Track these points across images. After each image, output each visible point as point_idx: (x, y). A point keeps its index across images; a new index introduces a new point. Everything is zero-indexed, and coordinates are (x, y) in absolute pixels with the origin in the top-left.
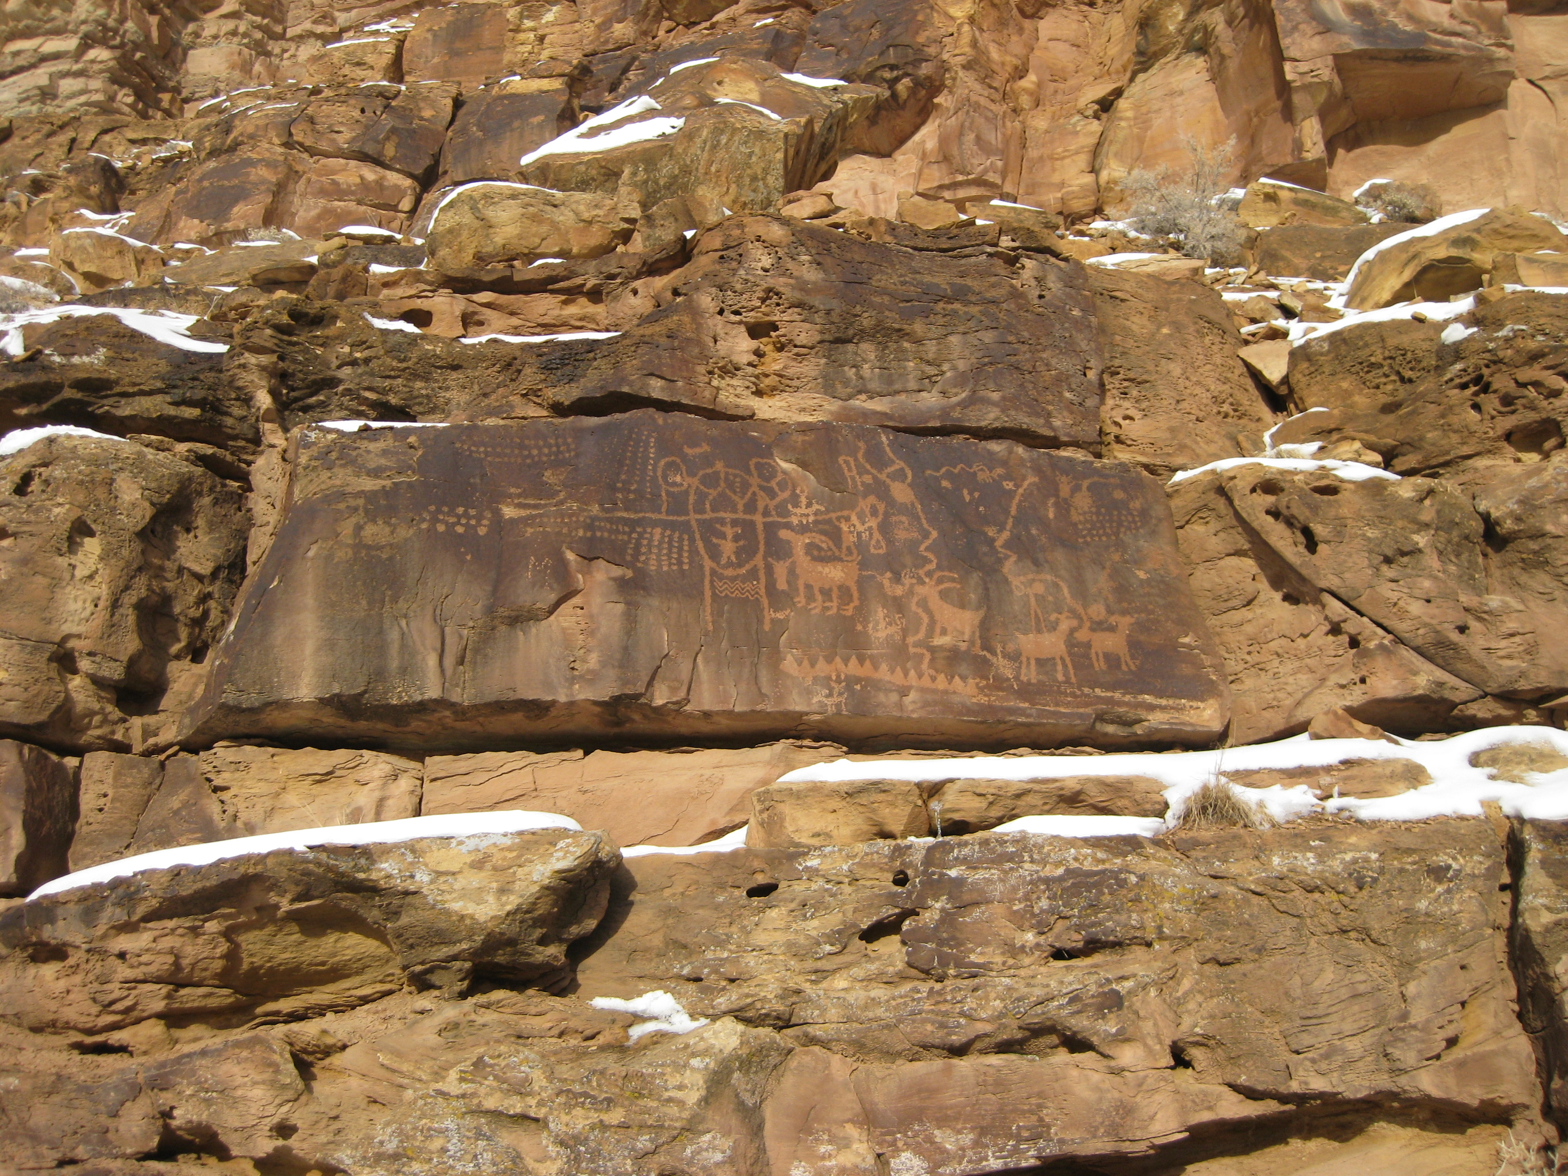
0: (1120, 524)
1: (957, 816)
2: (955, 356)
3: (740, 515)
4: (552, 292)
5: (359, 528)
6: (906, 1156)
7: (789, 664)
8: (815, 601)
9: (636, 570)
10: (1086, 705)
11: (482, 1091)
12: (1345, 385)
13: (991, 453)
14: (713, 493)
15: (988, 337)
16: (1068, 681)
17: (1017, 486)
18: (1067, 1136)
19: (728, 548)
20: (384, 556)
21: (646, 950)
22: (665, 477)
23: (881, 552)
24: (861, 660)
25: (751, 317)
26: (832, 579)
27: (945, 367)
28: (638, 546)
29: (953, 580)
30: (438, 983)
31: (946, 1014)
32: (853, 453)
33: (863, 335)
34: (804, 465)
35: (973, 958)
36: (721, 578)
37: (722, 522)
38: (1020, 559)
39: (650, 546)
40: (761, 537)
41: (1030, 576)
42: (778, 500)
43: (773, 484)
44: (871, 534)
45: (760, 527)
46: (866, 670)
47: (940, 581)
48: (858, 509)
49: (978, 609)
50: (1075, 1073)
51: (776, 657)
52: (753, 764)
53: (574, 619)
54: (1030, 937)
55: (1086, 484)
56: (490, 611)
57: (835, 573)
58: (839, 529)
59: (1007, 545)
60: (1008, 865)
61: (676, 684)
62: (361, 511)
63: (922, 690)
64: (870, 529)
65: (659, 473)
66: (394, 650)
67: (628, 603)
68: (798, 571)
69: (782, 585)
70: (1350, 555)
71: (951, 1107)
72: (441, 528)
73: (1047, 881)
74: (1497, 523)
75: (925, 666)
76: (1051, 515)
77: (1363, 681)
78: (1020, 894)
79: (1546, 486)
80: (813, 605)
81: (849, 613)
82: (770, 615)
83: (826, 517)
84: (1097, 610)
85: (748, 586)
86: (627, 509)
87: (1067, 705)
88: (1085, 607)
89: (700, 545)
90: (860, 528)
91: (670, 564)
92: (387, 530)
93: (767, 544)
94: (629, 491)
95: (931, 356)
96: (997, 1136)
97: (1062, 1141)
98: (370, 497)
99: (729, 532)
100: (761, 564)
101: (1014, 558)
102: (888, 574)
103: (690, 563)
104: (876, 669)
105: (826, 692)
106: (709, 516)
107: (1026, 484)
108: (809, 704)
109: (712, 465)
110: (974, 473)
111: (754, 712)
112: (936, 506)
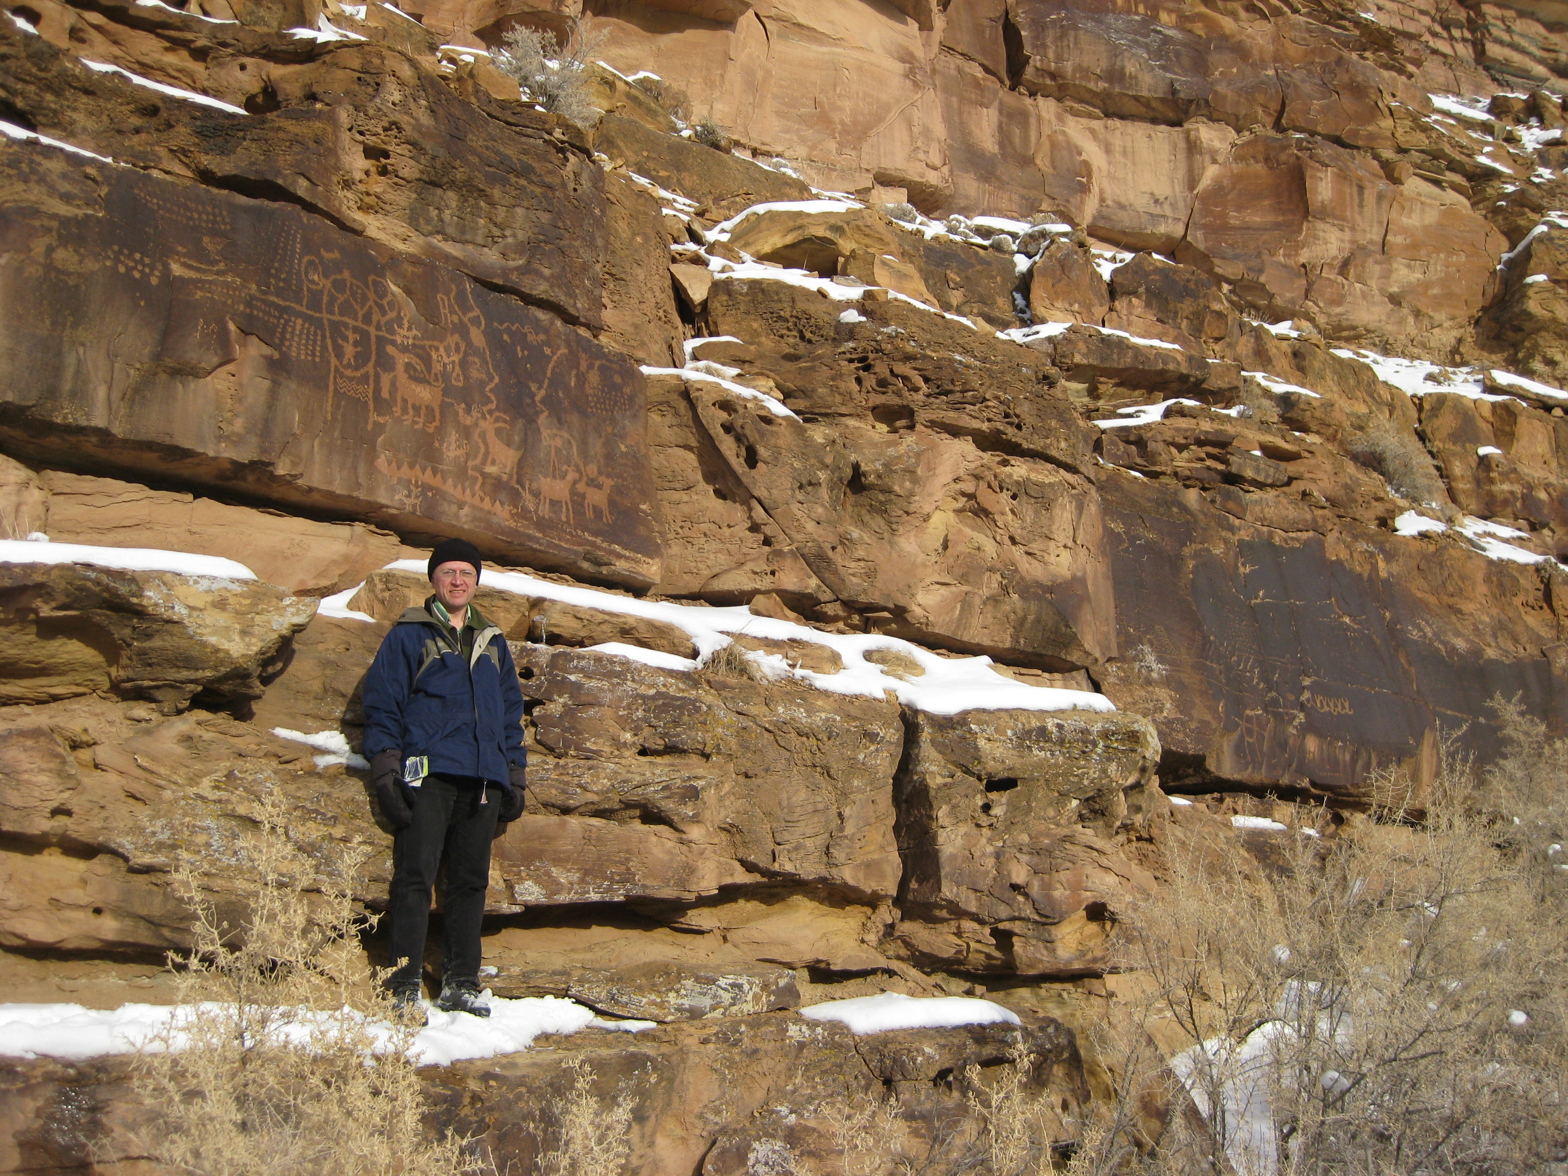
0: (615, 405)
1: (556, 631)
2: (517, 225)
3: (359, 324)
4: (158, 36)
5: (50, 250)
6: (529, 883)
7: (381, 462)
8: (408, 413)
9: (282, 353)
10: (580, 545)
11: (234, 798)
12: (755, 325)
13: (537, 320)
14: (341, 298)
15: (545, 218)
16: (568, 522)
17: (554, 353)
18: (648, 882)
19: (349, 350)
20: (71, 283)
21: (307, 692)
22: (306, 273)
23: (460, 384)
24: (435, 472)
25: (371, 140)
26: (422, 398)
27: (508, 232)
28: (284, 332)
29: (505, 421)
30: (160, 698)
31: (567, 783)
32: (447, 294)
33: (453, 184)
34: (408, 292)
35: (588, 745)
36: (342, 376)
37: (345, 325)
38: (550, 416)
39: (293, 333)
40: (374, 347)
41: (555, 431)
42: (387, 317)
43: (385, 302)
44: (454, 368)
45: (373, 339)
46: (436, 482)
47: (497, 420)
48: (446, 343)
49: (518, 449)
50: (654, 839)
51: (372, 455)
52: (335, 538)
53: (226, 384)
54: (628, 736)
55: (597, 363)
56: (157, 357)
57: (424, 394)
58: (430, 357)
59: (543, 401)
60: (615, 680)
61: (298, 459)
62: (54, 233)
63: (473, 507)
64: (453, 362)
65: (303, 268)
66: (69, 373)
67: (274, 382)
68: (398, 385)
69: (385, 394)
70: (780, 477)
71: (564, 852)
72: (122, 269)
73: (644, 697)
74: (864, 474)
75: (477, 488)
76: (573, 384)
77: (773, 573)
78: (624, 704)
79: (900, 457)
80: (406, 417)
81: (431, 430)
82: (373, 417)
83: (422, 343)
84: (592, 469)
85: (360, 388)
86: (278, 296)
87: (567, 541)
88: (585, 465)
89: (329, 341)
90: (446, 360)
91: (307, 354)
92: (76, 258)
93: (377, 354)
94: (280, 279)
95: (499, 220)
96: (596, 877)
97: (644, 886)
98: (65, 222)
99: (351, 337)
100: (372, 372)
101: (546, 414)
102: (463, 405)
103: (321, 357)
104: (445, 482)
105: (406, 492)
106: (336, 318)
107: (559, 353)
108: (392, 500)
109: (341, 272)
110: (525, 335)
111: (350, 497)
112: (498, 355)
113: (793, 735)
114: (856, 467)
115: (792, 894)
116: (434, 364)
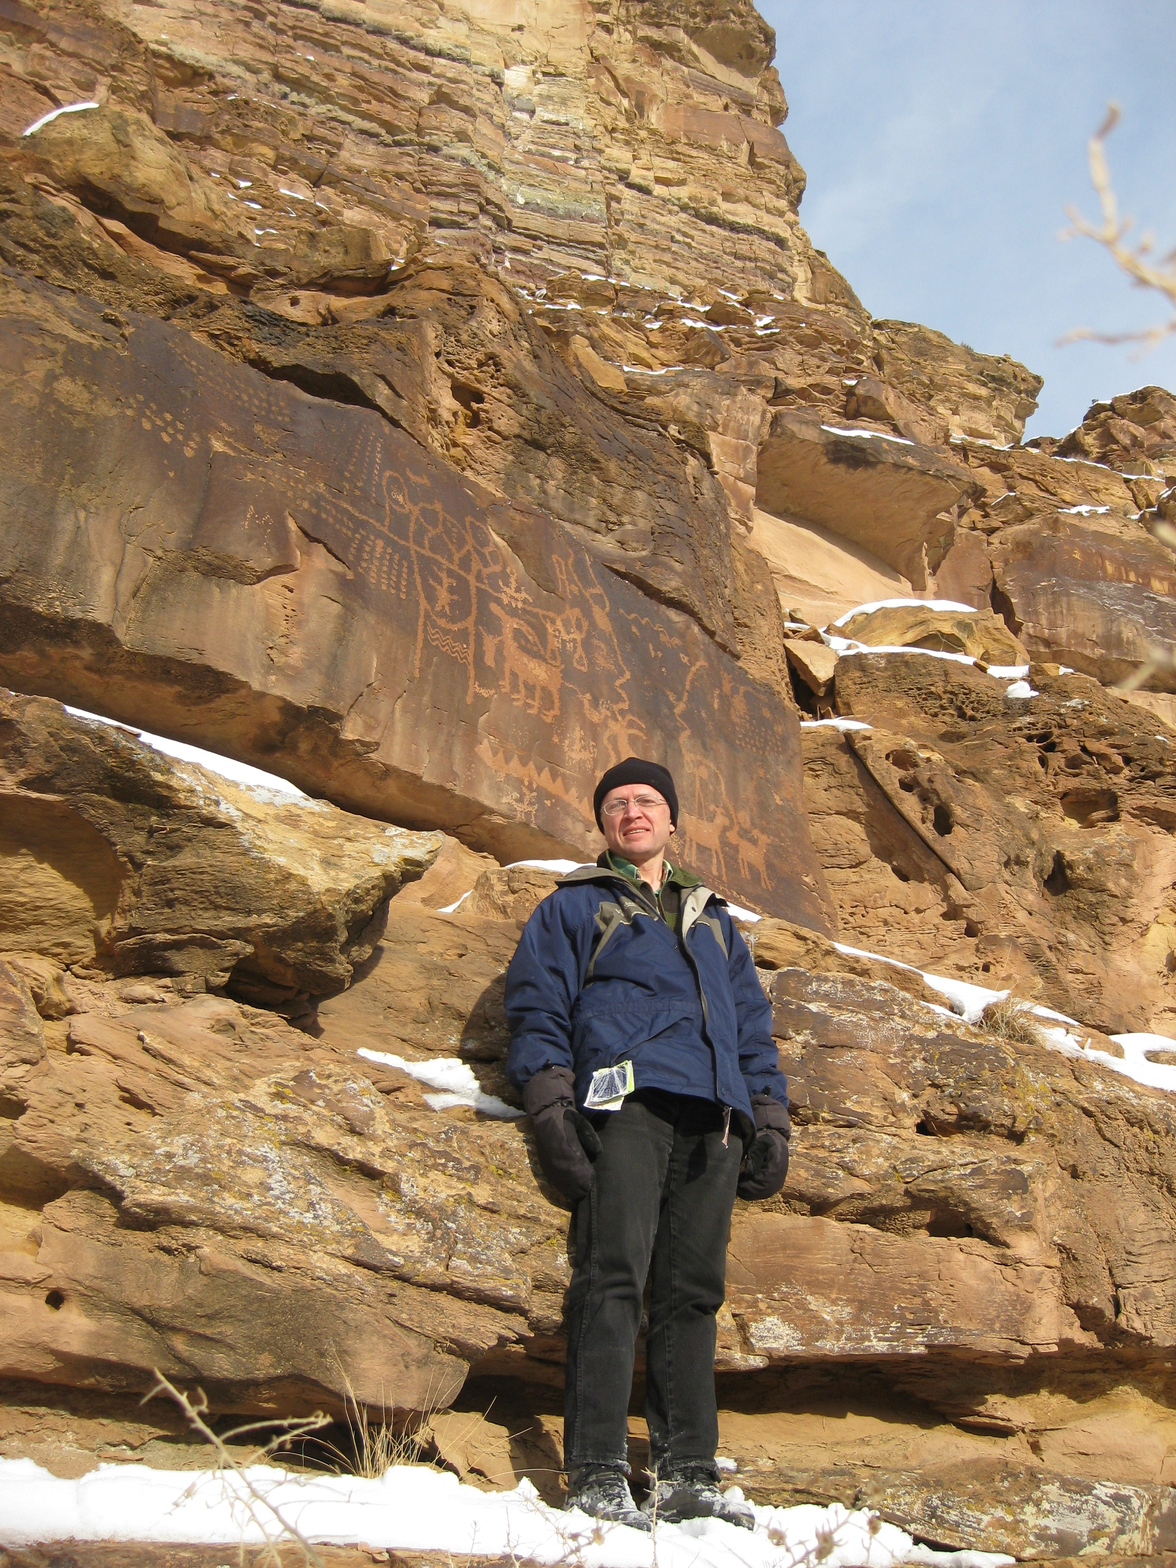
0: (766, 742)
1: (768, 956)
2: (637, 512)
3: (455, 568)
4: (191, 259)
5: (51, 377)
6: (771, 1320)
7: (484, 749)
8: (518, 692)
9: (357, 574)
11: (307, 1116)
12: (900, 704)
13: (670, 621)
14: (432, 532)
15: (670, 508)
16: (719, 877)
17: (692, 664)
18: (961, 1324)
19: (444, 597)
20: (76, 424)
21: (404, 1010)
22: (389, 490)
23: (584, 669)
24: (554, 775)
25: (463, 376)
26: (536, 677)
27: (625, 519)
28: (360, 549)
29: (640, 729)
31: (822, 1161)
32: (565, 557)
33: (559, 449)
34: (515, 545)
35: (849, 1104)
36: (434, 625)
37: (439, 566)
38: (692, 736)
39: (371, 554)
40: (474, 601)
41: (699, 758)
42: (490, 570)
43: (486, 551)
44: (575, 648)
45: (473, 591)
46: (556, 788)
47: (631, 725)
48: (564, 616)
50: (961, 1256)
51: (472, 739)
53: (280, 599)
54: (904, 1096)
55: (742, 689)
56: (188, 548)
57: (539, 672)
58: (545, 629)
59: (682, 715)
60: (877, 1014)
61: (373, 722)
62: (59, 358)
64: (574, 641)
65: (384, 483)
66: (62, 541)
67: (346, 608)
68: (505, 653)
69: (489, 660)
70: (984, 845)
71: (823, 1272)
72: (147, 425)
73: (921, 1040)
74: (1070, 866)
76: (716, 706)
77: (986, 968)
78: (895, 1048)
79: (1111, 847)
80: (516, 696)
81: (549, 720)
82: (474, 687)
83: (536, 610)
84: (744, 817)
85: (458, 646)
86: (352, 504)
88: (736, 811)
89: (418, 580)
90: (566, 637)
91: (389, 585)
92: (86, 396)
93: (478, 609)
94: (356, 486)
95: (615, 501)
96: (877, 1314)
97: (955, 1330)
98: (74, 348)
99: (446, 581)
100: (472, 630)
101: (687, 733)
102: (588, 696)
103: (408, 594)
104: (567, 790)
105: (516, 795)
106: (427, 553)
107: (699, 664)
108: (498, 802)
109: (432, 503)
110: (657, 633)
111: (442, 788)
112: (628, 647)
113: (1121, 1123)
114: (1059, 857)
115: (1117, 1383)
116: (550, 638)
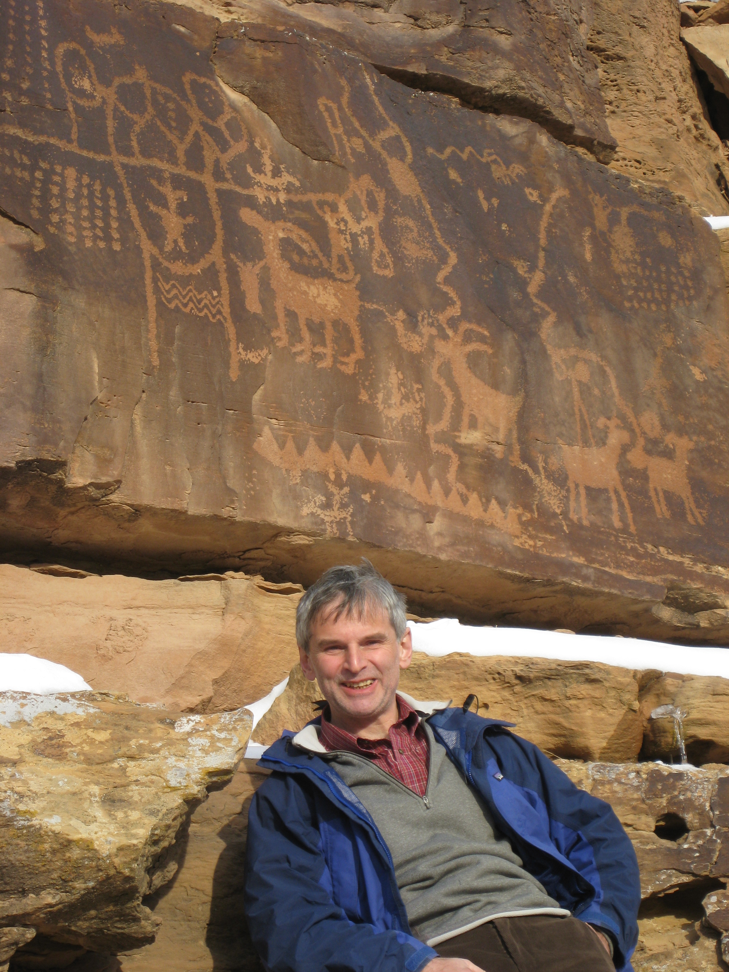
0: (670, 290)
3: (182, 170)
7: (266, 443)
8: (301, 340)
9: (49, 239)
10: (655, 572)
13: (504, 137)
14: (140, 122)
16: (625, 530)
17: (545, 199)
19: (173, 224)
22: (68, 77)
23: (389, 273)
24: (369, 452)
26: (323, 308)
28: (45, 196)
29: (482, 339)
32: (336, 97)
36: (168, 276)
37: (157, 174)
38: (559, 322)
39: (62, 196)
40: (217, 215)
41: (573, 351)
42: (231, 153)
43: (221, 123)
44: (371, 242)
45: (213, 198)
46: (375, 471)
47: (468, 338)
48: (349, 194)
49: (514, 392)
51: (246, 430)
55: (624, 212)
57: (325, 298)
58: (324, 224)
59: (543, 293)
61: (107, 453)
63: (451, 516)
64: (369, 231)
65: (59, 68)
67: (42, 297)
68: (274, 284)
69: (253, 304)
75: (451, 476)
76: (588, 256)
80: (298, 348)
81: (349, 370)
82: (238, 353)
83: (305, 198)
84: (650, 421)
85: (206, 297)
86: (22, 125)
87: (630, 567)
88: (637, 414)
89: (133, 211)
90: (355, 228)
91: (95, 238)
93: (225, 227)
94: (22, 92)
99: (172, 197)
100: (221, 266)
101: (552, 318)
102: (401, 314)
103: (123, 240)
104: (390, 470)
105: (321, 498)
106: (138, 161)
107: (554, 196)
108: (298, 517)
109: (130, 71)
110: (487, 166)
111: (216, 518)
112: (448, 210)
116: (333, 236)
